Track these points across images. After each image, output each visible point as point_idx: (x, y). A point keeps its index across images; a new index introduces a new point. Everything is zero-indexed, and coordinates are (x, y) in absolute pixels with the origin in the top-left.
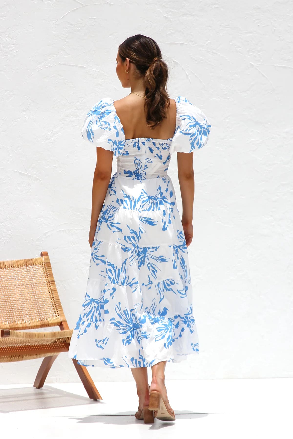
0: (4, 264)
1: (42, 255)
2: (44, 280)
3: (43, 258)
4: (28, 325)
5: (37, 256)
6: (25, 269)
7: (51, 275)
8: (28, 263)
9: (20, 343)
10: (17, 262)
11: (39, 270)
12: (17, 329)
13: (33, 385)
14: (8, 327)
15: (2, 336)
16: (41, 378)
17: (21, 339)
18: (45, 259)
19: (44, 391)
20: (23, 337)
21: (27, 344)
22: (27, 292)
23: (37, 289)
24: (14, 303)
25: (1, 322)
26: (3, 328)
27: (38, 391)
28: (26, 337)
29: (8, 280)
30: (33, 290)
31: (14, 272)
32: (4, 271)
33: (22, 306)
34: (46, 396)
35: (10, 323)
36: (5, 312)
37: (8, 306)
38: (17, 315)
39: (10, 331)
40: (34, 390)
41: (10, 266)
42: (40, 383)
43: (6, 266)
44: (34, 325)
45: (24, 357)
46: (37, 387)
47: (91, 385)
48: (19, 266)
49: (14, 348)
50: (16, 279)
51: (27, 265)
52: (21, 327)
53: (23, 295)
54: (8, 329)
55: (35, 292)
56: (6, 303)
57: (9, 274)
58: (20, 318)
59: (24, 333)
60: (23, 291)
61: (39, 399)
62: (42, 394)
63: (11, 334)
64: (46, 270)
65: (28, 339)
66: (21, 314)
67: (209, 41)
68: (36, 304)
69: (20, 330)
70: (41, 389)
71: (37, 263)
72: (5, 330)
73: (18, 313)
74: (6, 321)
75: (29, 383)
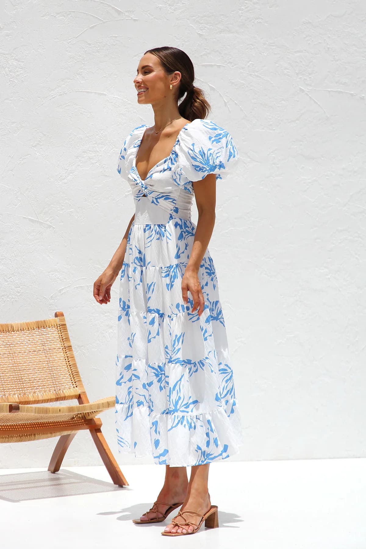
0: (12, 327)
1: (56, 315)
2: (59, 345)
3: (58, 320)
4: (41, 399)
5: (50, 317)
6: (36, 332)
7: (68, 339)
8: (41, 325)
9: (27, 420)
10: (27, 324)
11: (53, 334)
12: (28, 403)
13: (47, 469)
14: (18, 400)
15: (10, 411)
16: (56, 461)
17: (32, 414)
18: (61, 321)
19: (60, 476)
20: (35, 413)
21: (39, 421)
22: (39, 360)
23: (51, 356)
24: (24, 373)
25: (9, 394)
26: (11, 402)
27: (53, 476)
28: (38, 413)
29: (17, 345)
30: (46, 357)
31: (24, 336)
32: (12, 335)
33: (34, 376)
34: (63, 481)
35: (19, 396)
36: (14, 383)
37: (17, 376)
38: (27, 386)
39: (20, 405)
40: (49, 475)
41: (20, 329)
42: (55, 467)
43: (15, 329)
44: (47, 398)
45: (37, 436)
46: (53, 471)
47: (115, 468)
48: (30, 328)
49: (24, 426)
50: (27, 344)
51: (39, 327)
52: (32, 401)
53: (35, 363)
54: (17, 402)
55: (49, 359)
56: (15, 373)
57: (18, 339)
58: (31, 391)
59: (36, 408)
60: (35, 359)
61: (55, 485)
62: (58, 479)
63: (20, 409)
64: (61, 333)
65: (41, 415)
66: (32, 386)
67: (251, 62)
68: (50, 374)
69: (31, 404)
70: (57, 474)
71: (51, 326)
72: (14, 404)
73: (29, 384)
74: (14, 394)
75: (43, 467)
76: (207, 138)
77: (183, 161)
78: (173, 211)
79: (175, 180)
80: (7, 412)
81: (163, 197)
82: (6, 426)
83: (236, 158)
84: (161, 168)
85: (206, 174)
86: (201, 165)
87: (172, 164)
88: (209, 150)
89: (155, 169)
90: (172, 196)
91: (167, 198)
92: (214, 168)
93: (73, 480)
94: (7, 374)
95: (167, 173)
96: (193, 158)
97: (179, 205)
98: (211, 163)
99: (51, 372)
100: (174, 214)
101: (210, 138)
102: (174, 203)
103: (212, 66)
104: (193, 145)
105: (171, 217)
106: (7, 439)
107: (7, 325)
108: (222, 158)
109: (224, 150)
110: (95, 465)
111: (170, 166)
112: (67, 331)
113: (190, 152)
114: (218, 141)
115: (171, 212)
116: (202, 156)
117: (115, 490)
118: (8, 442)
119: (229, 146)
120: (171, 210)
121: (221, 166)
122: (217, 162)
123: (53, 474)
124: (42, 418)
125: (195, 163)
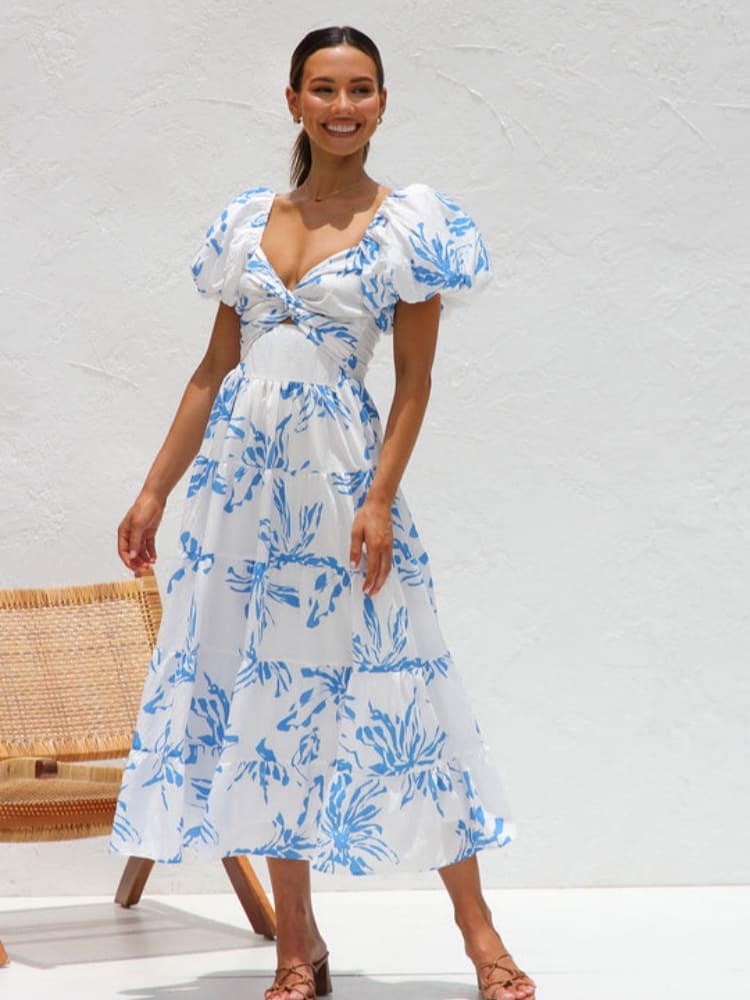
0: (44, 596)
2: (142, 635)
3: (142, 583)
4: (102, 748)
6: (96, 608)
8: (105, 594)
9: (74, 794)
10: (77, 591)
11: (130, 612)
12: (75, 757)
13: (112, 899)
14: (53, 752)
15: (38, 775)
16: (132, 882)
17: (85, 783)
18: (147, 584)
19: (141, 915)
20: (91, 780)
21: (99, 797)
22: (101, 666)
23: (125, 659)
24: (68, 694)
25: (36, 740)
26: (39, 756)
27: (126, 913)
28: (97, 780)
29: (53, 635)
30: (115, 660)
31: (69, 616)
32: (43, 613)
33: (88, 702)
34: (146, 925)
35: (57, 743)
36: (46, 716)
37: (53, 701)
38: (75, 723)
39: (59, 763)
40: (116, 912)
41: (60, 601)
42: (131, 894)
43: (50, 601)
44: (116, 748)
45: (92, 827)
46: (125, 903)
47: (258, 899)
48: (81, 600)
49: (64, 807)
50: (75, 634)
51: (100, 598)
52: (85, 755)
53: (92, 674)
54: (53, 757)
55: (121, 665)
56: (49, 694)
57: (56, 622)
58: (81, 732)
59: (92, 769)
60: (91, 665)
61: (129, 933)
62: (136, 920)
63: (59, 771)
64: (148, 611)
65: (103, 784)
66: (85, 722)
67: (559, 44)
68: (124, 697)
69: (83, 760)
70: (134, 909)
71: (126, 595)
72: (46, 761)
73: (78, 718)
74: (47, 739)
75: (104, 895)
76: (443, 219)
78: (346, 363)
79: (369, 296)
80: (30, 776)
81: (333, 329)
82: (29, 807)
84: (341, 265)
85: (435, 290)
86: (433, 269)
87: (364, 262)
88: (449, 242)
91: (342, 333)
92: (452, 281)
93: (168, 924)
94: (31, 697)
95: (352, 278)
97: (360, 350)
99: (126, 694)
101: (447, 223)
102: (353, 346)
103: (476, 50)
104: (421, 226)
105: (344, 375)
106: (29, 835)
107: (33, 593)
109: (471, 251)
110: (215, 892)
111: (360, 265)
112: (160, 607)
113: (414, 238)
115: (342, 364)
116: (437, 251)
117: (255, 946)
118: (32, 840)
120: (344, 360)
121: (466, 281)
122: (463, 271)
123: (126, 911)
124: (104, 791)
125: (419, 262)
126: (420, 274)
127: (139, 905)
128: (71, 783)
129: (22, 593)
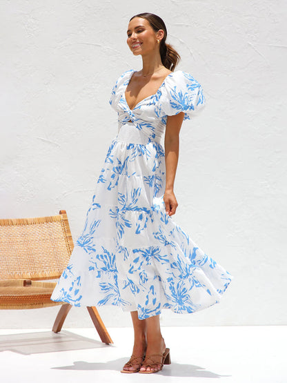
0: (27, 221)
1: (60, 213)
2: (62, 235)
3: (61, 216)
4: (48, 276)
5: (56, 214)
6: (45, 225)
7: (69, 231)
8: (49, 220)
9: (37, 292)
10: (39, 219)
11: (58, 227)
12: (38, 279)
13: (51, 330)
14: (30, 277)
15: (24, 285)
16: (57, 326)
17: (41, 288)
18: (64, 217)
19: (61, 336)
20: (43, 287)
21: (46, 293)
22: (47, 246)
23: (56, 244)
24: (35, 256)
25: (24, 273)
26: (25, 278)
28: (46, 287)
29: (30, 235)
30: (52, 244)
31: (36, 228)
32: (26, 227)
33: (42, 259)
34: (63, 340)
35: (31, 274)
36: (27, 264)
37: (30, 259)
39: (32, 281)
40: (52, 334)
41: (32, 223)
42: (58, 328)
43: (29, 223)
44: (53, 276)
45: (44, 304)
46: (56, 331)
47: (103, 330)
48: (40, 223)
49: (34, 297)
50: (38, 234)
51: (47, 222)
52: (41, 278)
53: (44, 249)
54: (30, 279)
55: (54, 246)
56: (28, 256)
57: (31, 230)
58: (40, 270)
59: (44, 283)
60: (44, 246)
61: (57, 342)
62: (60, 338)
63: (32, 284)
64: (64, 227)
65: (48, 288)
66: (41, 266)
69: (41, 280)
71: (56, 220)
72: (27, 280)
73: (39, 265)
74: (28, 272)
75: (48, 328)
76: (186, 84)
77: (164, 99)
79: (157, 113)
80: (22, 286)
81: (145, 124)
82: (21, 297)
83: (203, 104)
84: (148, 102)
85: (180, 111)
86: (178, 104)
87: (157, 100)
88: (186, 93)
89: (143, 102)
90: (153, 125)
91: (149, 126)
92: (186, 108)
93: (71, 339)
94: (22, 257)
95: (152, 107)
96: (173, 97)
97: (156, 132)
98: (186, 103)
99: (56, 256)
100: (152, 138)
101: (188, 86)
102: (153, 130)
103: (181, 25)
104: (175, 87)
105: (150, 141)
106: (21, 307)
107: (23, 220)
108: (193, 103)
109: (196, 96)
111: (155, 101)
112: (69, 225)
113: (172, 92)
114: (192, 89)
115: (149, 137)
116: (180, 97)
117: (103, 347)
118: (22, 309)
119: (200, 95)
120: (150, 135)
121: (192, 108)
122: (190, 104)
123: (56, 334)
124: (48, 291)
125: (173, 101)
126: (173, 105)
127: (60, 332)
128: (36, 288)
129: (19, 220)
